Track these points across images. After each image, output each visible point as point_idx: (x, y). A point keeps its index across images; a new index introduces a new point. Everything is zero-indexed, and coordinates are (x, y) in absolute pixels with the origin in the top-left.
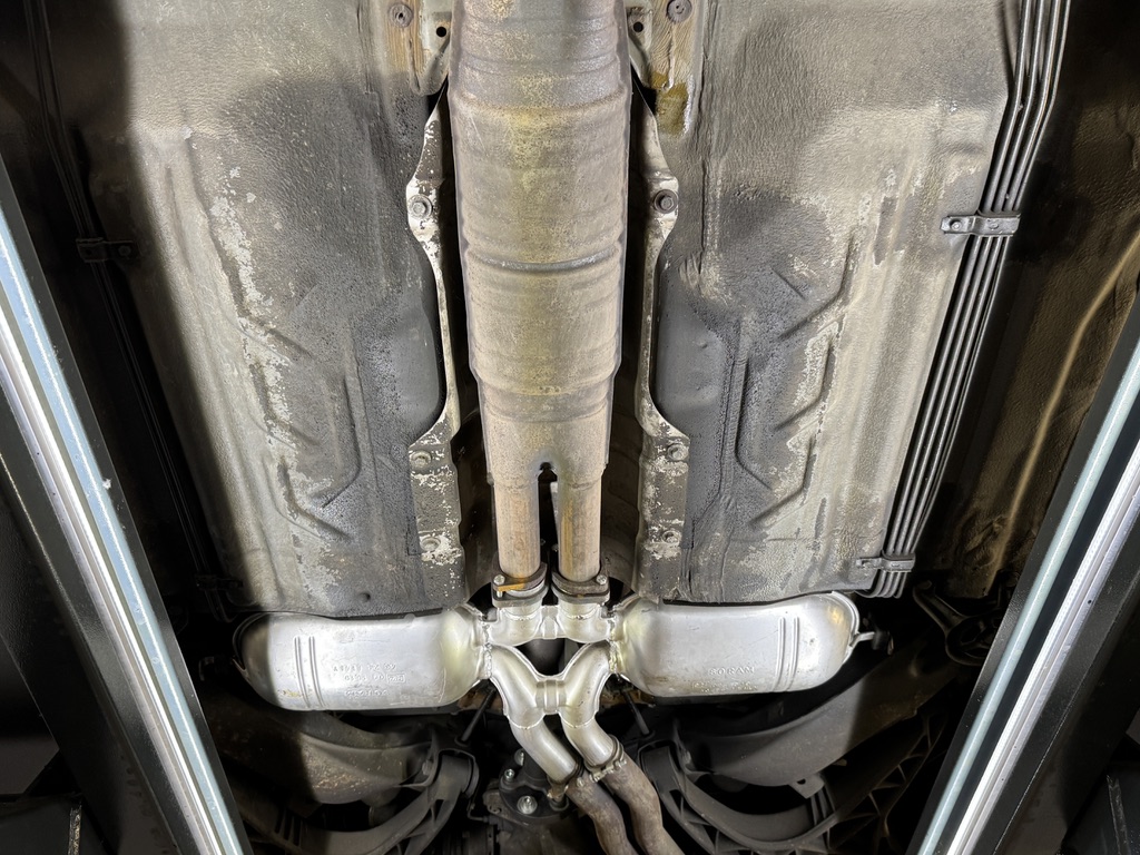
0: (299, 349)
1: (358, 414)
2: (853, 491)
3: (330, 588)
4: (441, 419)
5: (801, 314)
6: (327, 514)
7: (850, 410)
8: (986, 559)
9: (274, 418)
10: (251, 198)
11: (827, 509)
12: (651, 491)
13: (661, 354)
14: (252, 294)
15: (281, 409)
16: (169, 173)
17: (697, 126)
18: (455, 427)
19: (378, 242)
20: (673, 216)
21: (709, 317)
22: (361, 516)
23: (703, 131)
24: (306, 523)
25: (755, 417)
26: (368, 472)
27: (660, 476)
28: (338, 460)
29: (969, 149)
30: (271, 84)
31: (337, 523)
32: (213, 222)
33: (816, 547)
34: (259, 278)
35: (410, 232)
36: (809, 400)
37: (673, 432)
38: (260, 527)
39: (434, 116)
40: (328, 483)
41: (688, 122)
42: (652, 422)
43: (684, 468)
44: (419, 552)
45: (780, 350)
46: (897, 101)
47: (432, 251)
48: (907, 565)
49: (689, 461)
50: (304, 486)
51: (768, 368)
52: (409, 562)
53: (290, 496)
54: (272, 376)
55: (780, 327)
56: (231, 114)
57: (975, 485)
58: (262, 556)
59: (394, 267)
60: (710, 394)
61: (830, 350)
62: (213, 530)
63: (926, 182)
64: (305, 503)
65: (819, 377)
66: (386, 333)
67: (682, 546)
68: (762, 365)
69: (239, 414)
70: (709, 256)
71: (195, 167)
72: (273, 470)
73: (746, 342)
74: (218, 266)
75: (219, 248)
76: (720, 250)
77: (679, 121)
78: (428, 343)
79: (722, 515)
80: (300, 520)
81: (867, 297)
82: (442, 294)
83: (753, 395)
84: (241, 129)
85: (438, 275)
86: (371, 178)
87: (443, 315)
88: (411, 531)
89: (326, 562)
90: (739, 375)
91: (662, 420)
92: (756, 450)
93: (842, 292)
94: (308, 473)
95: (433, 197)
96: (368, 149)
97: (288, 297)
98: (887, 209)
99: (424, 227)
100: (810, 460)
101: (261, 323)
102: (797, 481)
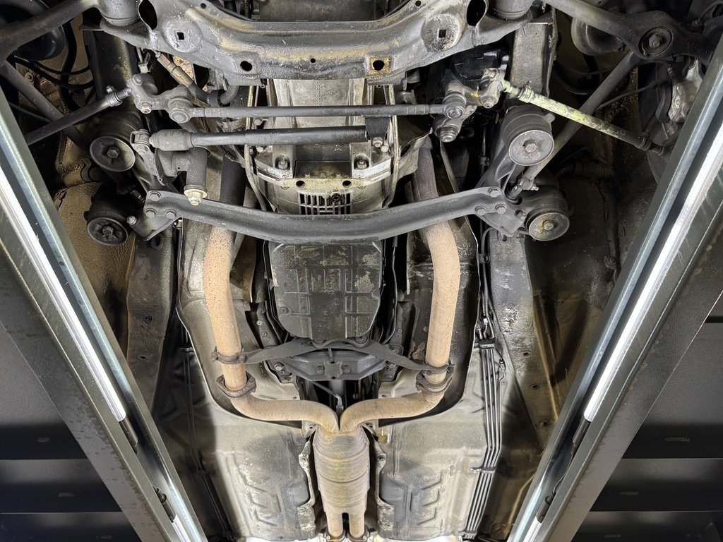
0: (263, 491)
1: (281, 502)
2: (453, 516)
3: (268, 536)
4: (309, 502)
5: (428, 485)
6: (269, 521)
7: (448, 502)
8: (502, 533)
9: (254, 503)
10: (251, 464)
11: (444, 522)
12: (381, 516)
13: (383, 490)
14: (249, 481)
15: (256, 501)
16: (227, 459)
17: (392, 442)
18: (313, 503)
19: (289, 468)
20: (385, 462)
21: (397, 484)
22: (281, 521)
23: (393, 444)
24: (262, 523)
25: (415, 504)
26: (283, 512)
27: (384, 514)
28: (273, 510)
29: (476, 456)
30: (259, 440)
31: (272, 522)
32: (239, 469)
33: (441, 529)
34: (251, 479)
35: (299, 465)
36: (433, 500)
37: (388, 505)
38: (246, 522)
39: (309, 442)
40: (270, 515)
41: (388, 441)
42: (380, 502)
43: (393, 513)
44: (300, 528)
45: (423, 491)
46: (452, 447)
47: (307, 470)
48: (475, 535)
49: (395, 511)
50: (261, 515)
51: (419, 495)
52: (297, 530)
53: (257, 518)
54: (253, 495)
55: (421, 487)
56: (247, 448)
57: (494, 518)
58: (246, 527)
59: (295, 474)
60: (400, 498)
61: (439, 492)
62: (230, 523)
63: (464, 460)
64: (261, 518)
65: (436, 496)
66: (291, 487)
67: (394, 527)
68: (416, 494)
69: (243, 502)
70: (396, 473)
71: (235, 459)
72: (252, 513)
73: (410, 490)
74: (240, 476)
75: (240, 474)
76: (400, 471)
77: (386, 441)
78: (305, 488)
79: (407, 522)
80: (260, 522)
81: (449, 482)
82: (310, 480)
83: (414, 500)
84: (249, 451)
85: (308, 475)
86: (288, 454)
87: (310, 483)
88: (297, 523)
89: (268, 530)
90: (409, 496)
91: (384, 503)
92: (417, 510)
93: (440, 482)
94: (263, 512)
95: (307, 457)
96: (287, 448)
97: (261, 483)
98: (451, 467)
99: (305, 465)
100: (436, 513)
101: (251, 486)
102: (432, 516)
